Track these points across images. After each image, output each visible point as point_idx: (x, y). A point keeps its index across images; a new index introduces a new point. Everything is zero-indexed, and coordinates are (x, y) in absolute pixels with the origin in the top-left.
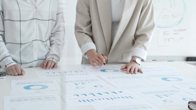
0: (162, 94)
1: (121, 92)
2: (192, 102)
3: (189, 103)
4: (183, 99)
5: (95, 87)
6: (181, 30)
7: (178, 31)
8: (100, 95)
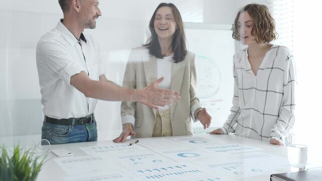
0: (227, 166)
1: (185, 166)
2: (275, 175)
3: (271, 176)
4: (252, 170)
5: (154, 161)
6: (218, 101)
7: (215, 101)
8: (165, 170)
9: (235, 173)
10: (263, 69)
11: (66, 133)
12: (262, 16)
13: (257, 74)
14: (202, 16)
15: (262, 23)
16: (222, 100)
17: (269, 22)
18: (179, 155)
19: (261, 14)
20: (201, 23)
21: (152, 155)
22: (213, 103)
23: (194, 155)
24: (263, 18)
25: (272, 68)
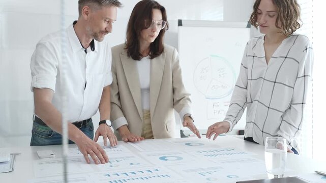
0: (204, 172)
1: (157, 170)
4: (228, 176)
5: (131, 164)
8: (134, 174)
9: (208, 179)
10: (275, 58)
11: (49, 135)
12: (288, 4)
13: (269, 64)
15: (288, 13)
17: (295, 10)
18: (160, 158)
20: (221, 21)
22: (227, 104)
23: (176, 158)
24: (288, 7)
25: (286, 57)
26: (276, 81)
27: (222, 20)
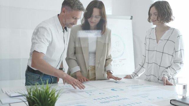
1: (118, 96)
3: (171, 100)
6: (123, 60)
7: (121, 60)
10: (162, 40)
11: (38, 79)
13: (158, 43)
14: (111, 11)
15: (163, 13)
16: (125, 59)
18: (112, 90)
19: (163, 7)
21: (97, 90)
22: (120, 61)
23: (120, 90)
25: (168, 40)
26: (164, 52)
27: (111, 14)
